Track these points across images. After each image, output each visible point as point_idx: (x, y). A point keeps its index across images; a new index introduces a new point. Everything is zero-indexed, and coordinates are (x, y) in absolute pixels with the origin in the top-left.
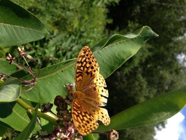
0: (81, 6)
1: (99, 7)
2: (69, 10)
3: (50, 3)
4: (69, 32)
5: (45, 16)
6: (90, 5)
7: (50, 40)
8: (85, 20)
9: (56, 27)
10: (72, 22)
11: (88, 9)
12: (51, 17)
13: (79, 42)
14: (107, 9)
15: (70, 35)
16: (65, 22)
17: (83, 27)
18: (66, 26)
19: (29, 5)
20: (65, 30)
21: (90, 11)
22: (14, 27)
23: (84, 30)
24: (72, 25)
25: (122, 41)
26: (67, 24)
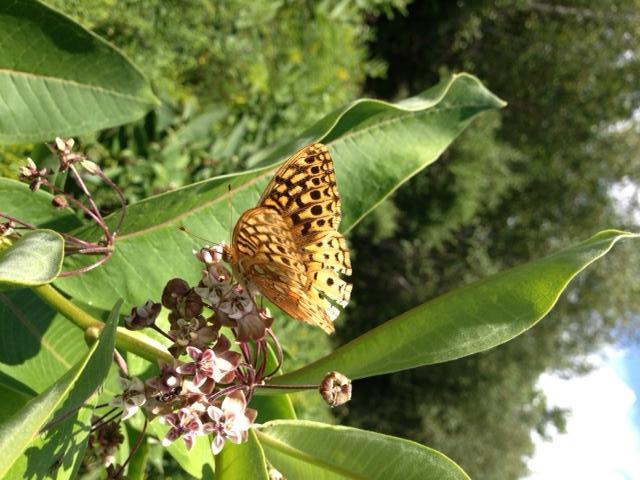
0: (278, 18)
1: (338, 21)
2: (234, 31)
3: (169, 10)
4: (237, 106)
5: (152, 50)
6: (307, 14)
7: (170, 131)
8: (289, 66)
9: (189, 89)
10: (247, 73)
11: (301, 29)
12: (172, 55)
13: (270, 140)
14: (367, 29)
15: (240, 117)
16: (223, 73)
17: (285, 89)
18: (227, 86)
19: (98, 15)
20: (222, 98)
21: (306, 35)
22: (46, 83)
23: (288, 99)
24: (245, 81)
25: (388, 122)
26: (229, 78)
